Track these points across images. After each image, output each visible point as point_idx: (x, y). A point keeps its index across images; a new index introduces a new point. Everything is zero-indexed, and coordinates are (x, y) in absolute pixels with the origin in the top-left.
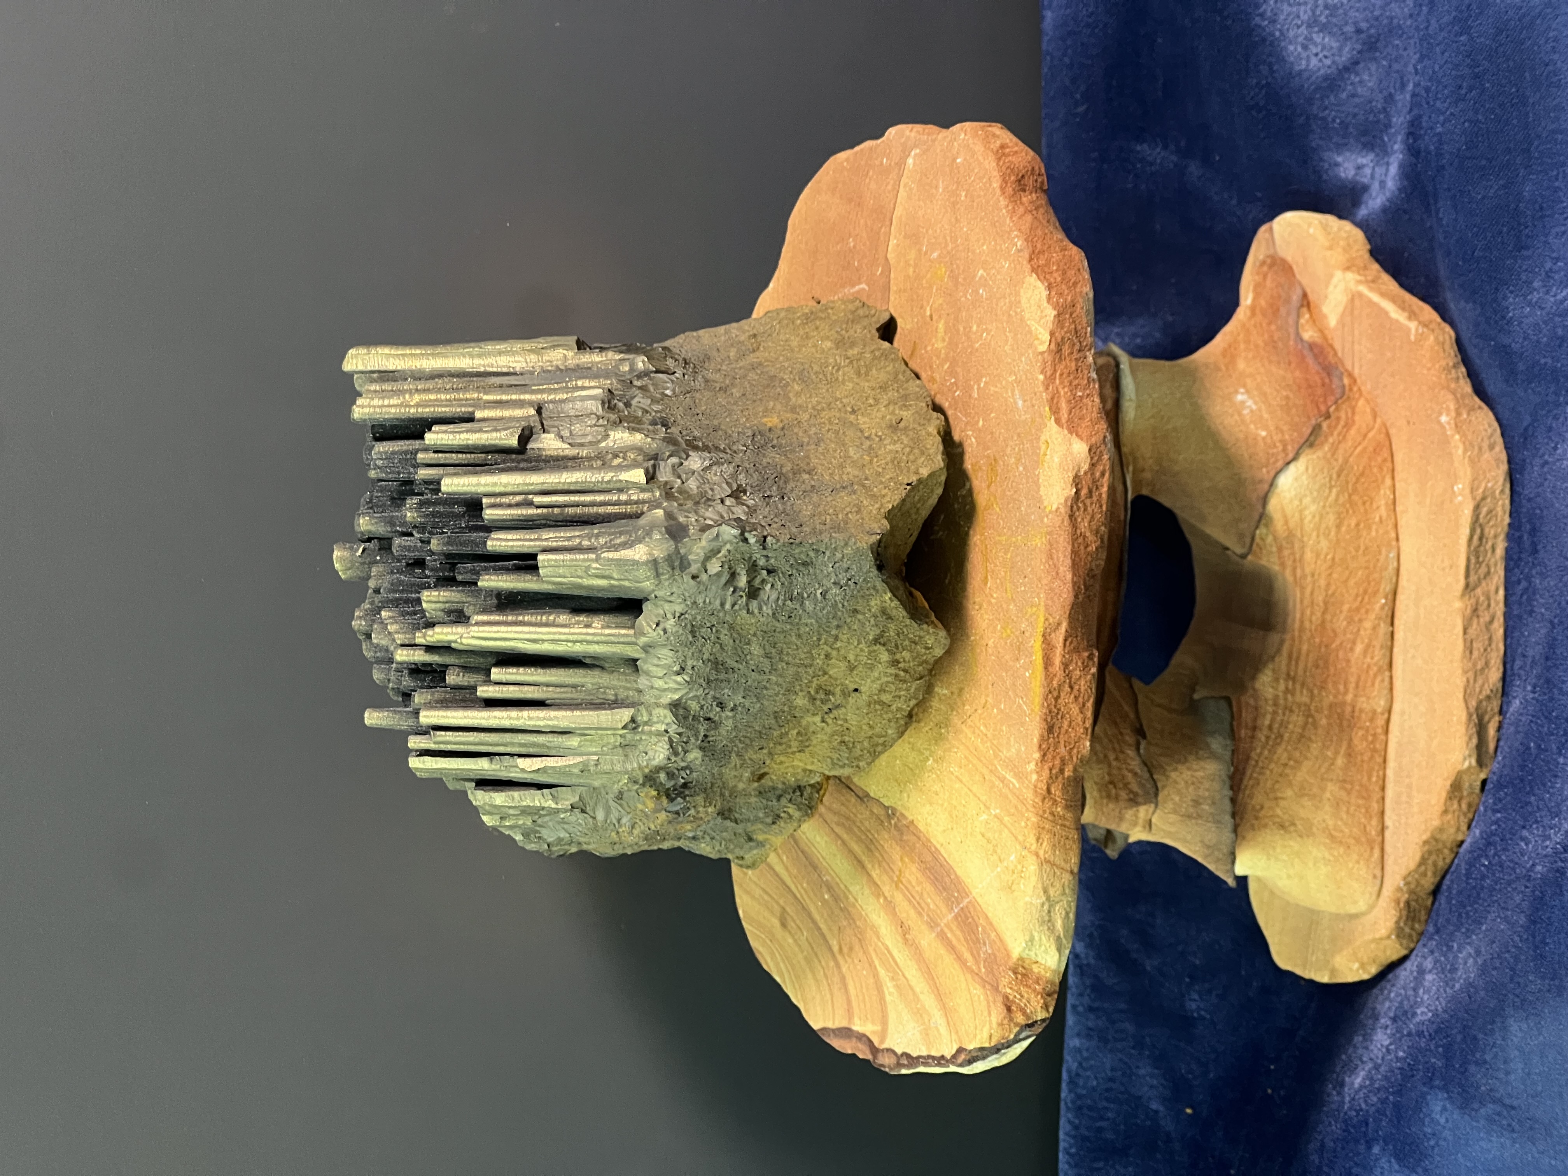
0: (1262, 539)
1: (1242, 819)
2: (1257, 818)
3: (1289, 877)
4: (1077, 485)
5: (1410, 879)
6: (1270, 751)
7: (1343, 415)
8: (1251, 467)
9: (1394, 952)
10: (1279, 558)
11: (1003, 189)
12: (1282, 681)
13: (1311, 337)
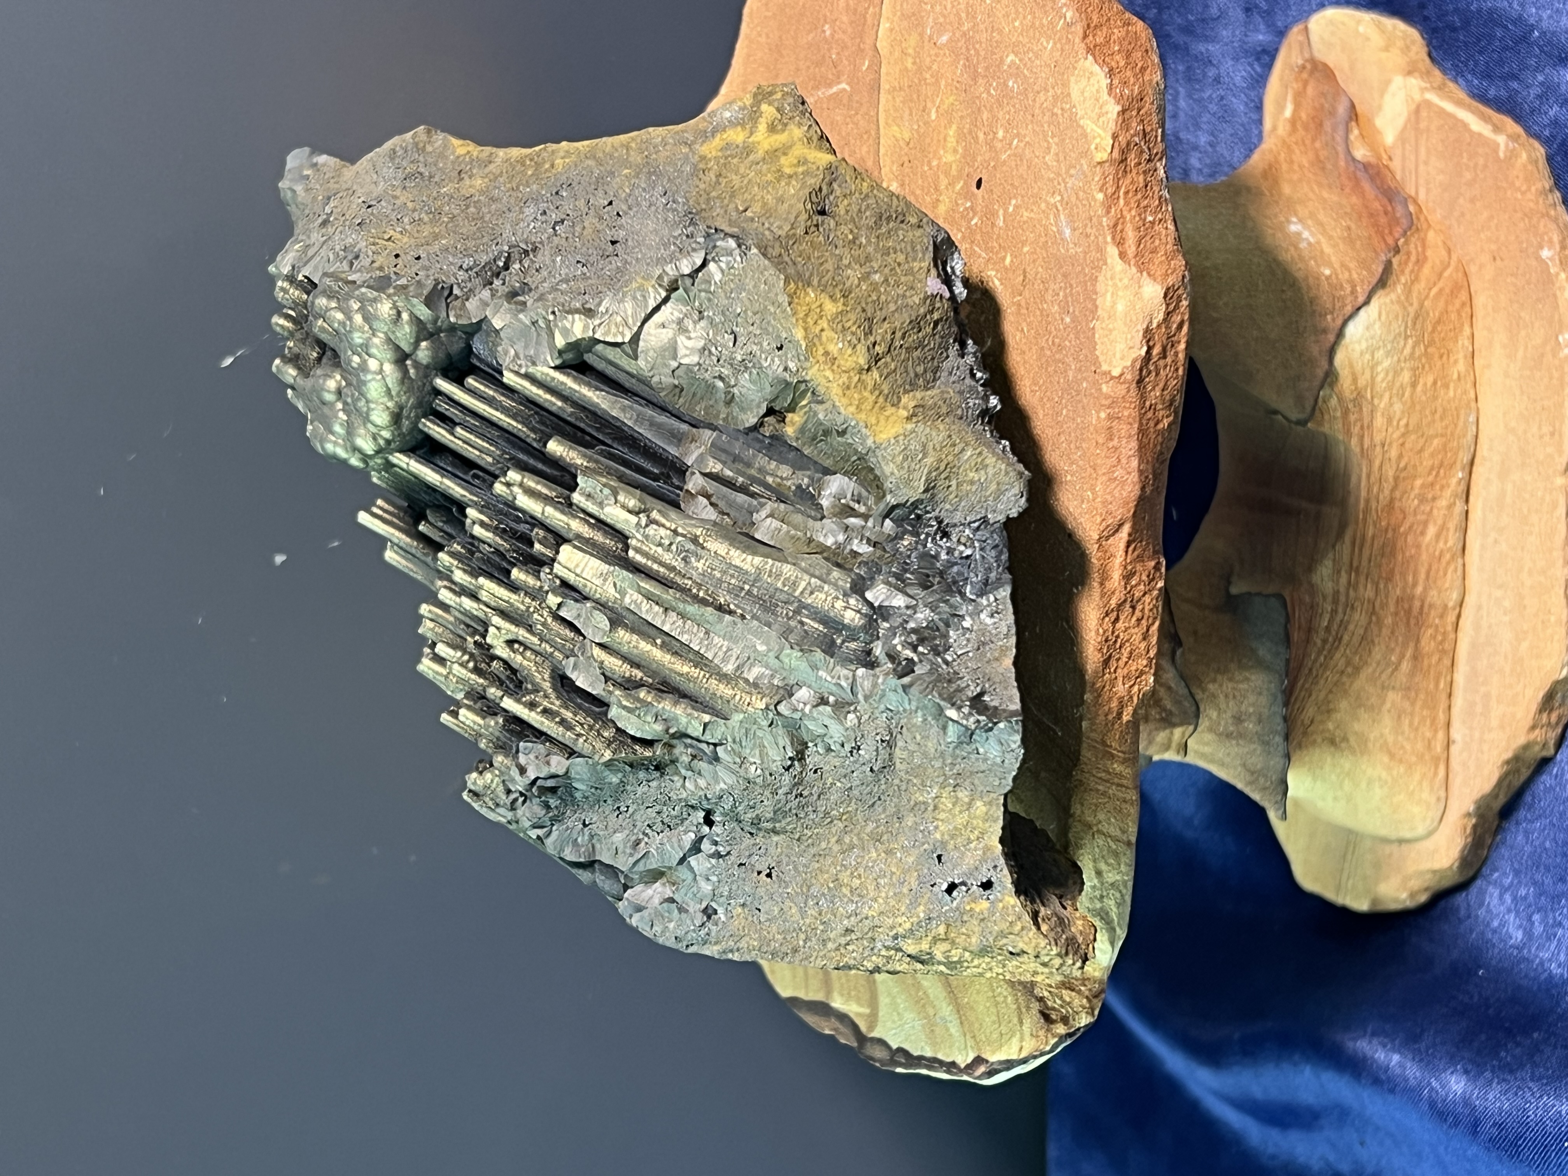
0: (1324, 402)
1: (1293, 738)
3: (1335, 799)
4: (1148, 342)
5: (1482, 803)
6: (1326, 657)
7: (1413, 249)
8: (1313, 313)
10: (1344, 424)
12: (1343, 573)
13: (1364, 156)
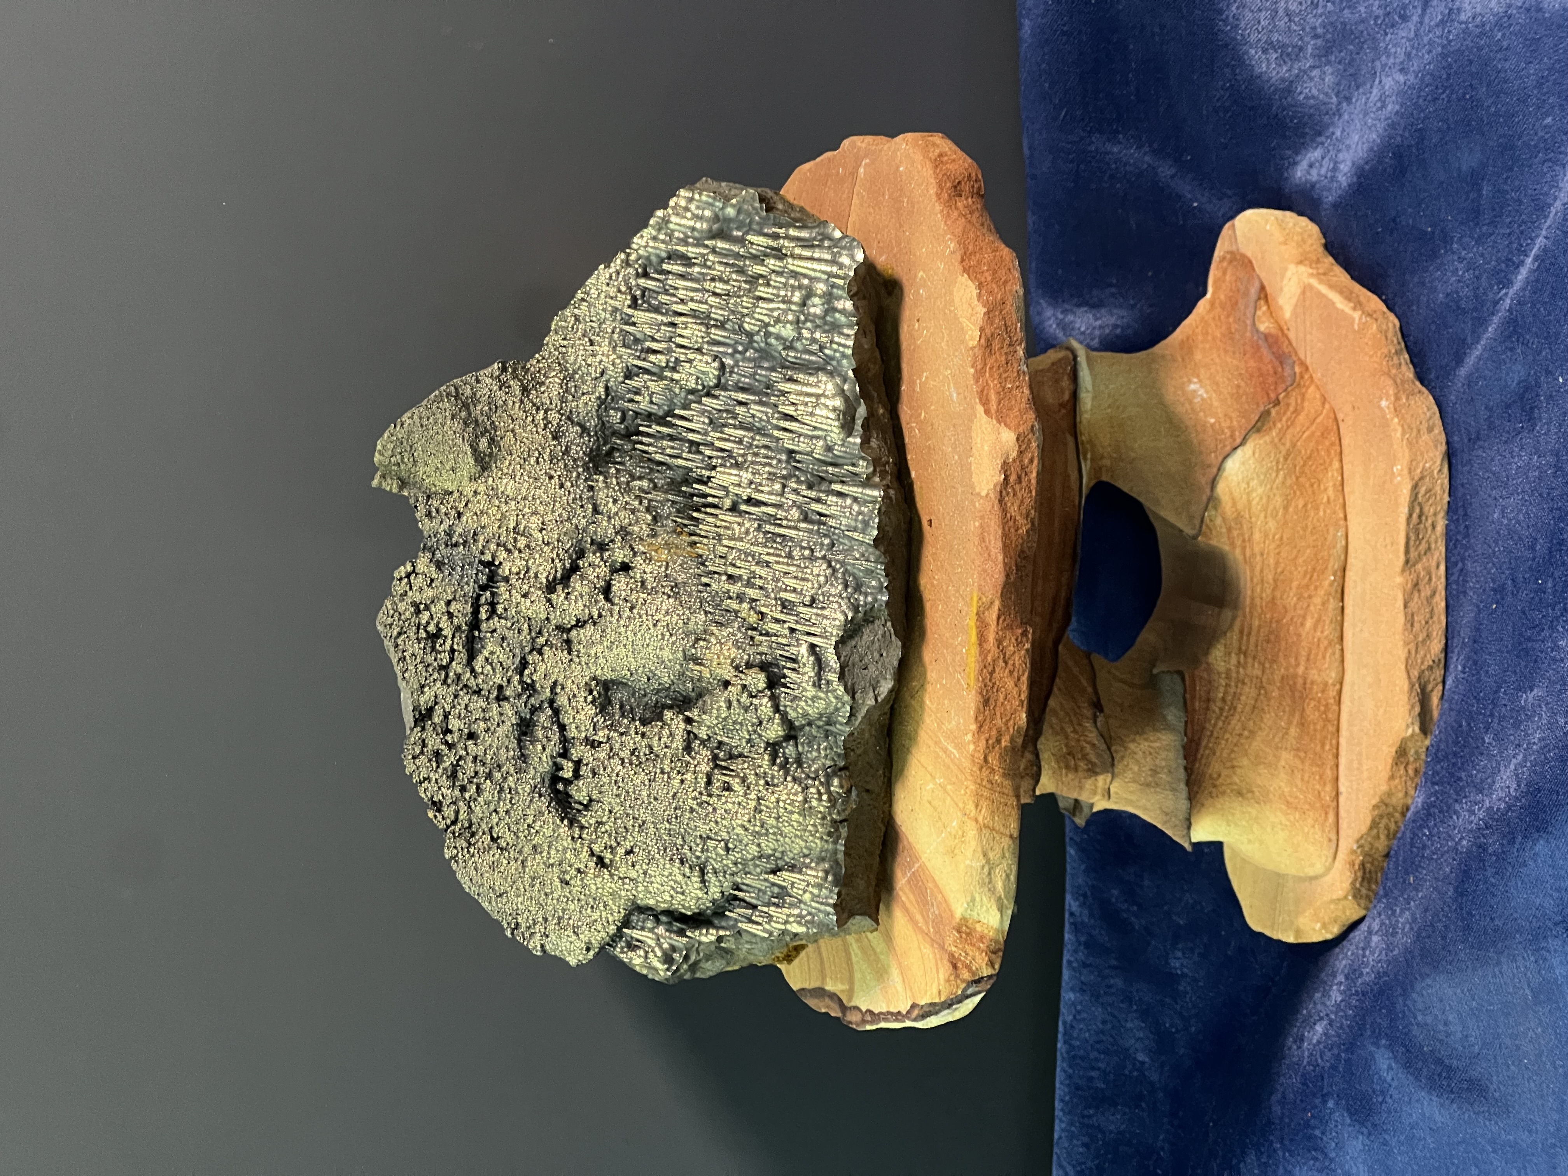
0: (1211, 520)
1: (1199, 787)
2: (1215, 786)
3: (1250, 841)
4: (1005, 472)
5: (1363, 841)
6: (1224, 722)
7: (1292, 401)
8: (1201, 453)
9: (1353, 912)
10: (1229, 538)
11: (938, 196)
12: (1233, 655)
13: (1268, 327)
